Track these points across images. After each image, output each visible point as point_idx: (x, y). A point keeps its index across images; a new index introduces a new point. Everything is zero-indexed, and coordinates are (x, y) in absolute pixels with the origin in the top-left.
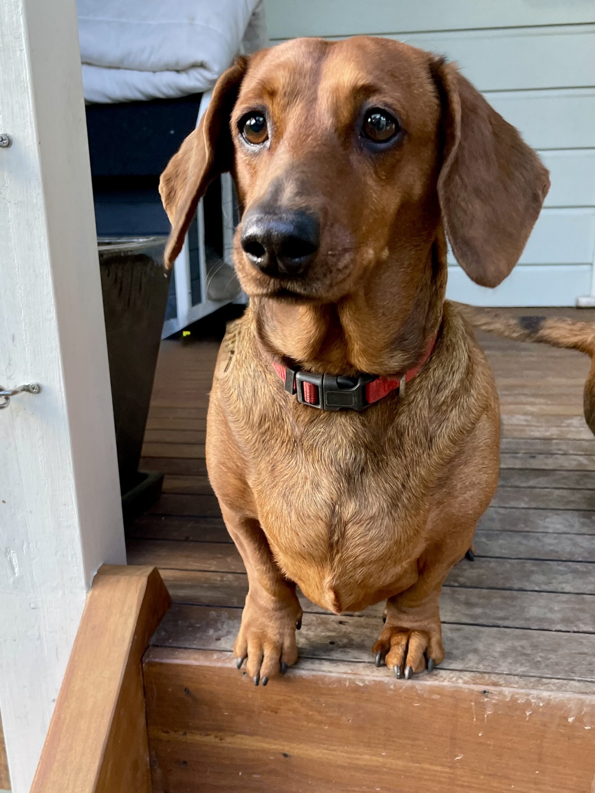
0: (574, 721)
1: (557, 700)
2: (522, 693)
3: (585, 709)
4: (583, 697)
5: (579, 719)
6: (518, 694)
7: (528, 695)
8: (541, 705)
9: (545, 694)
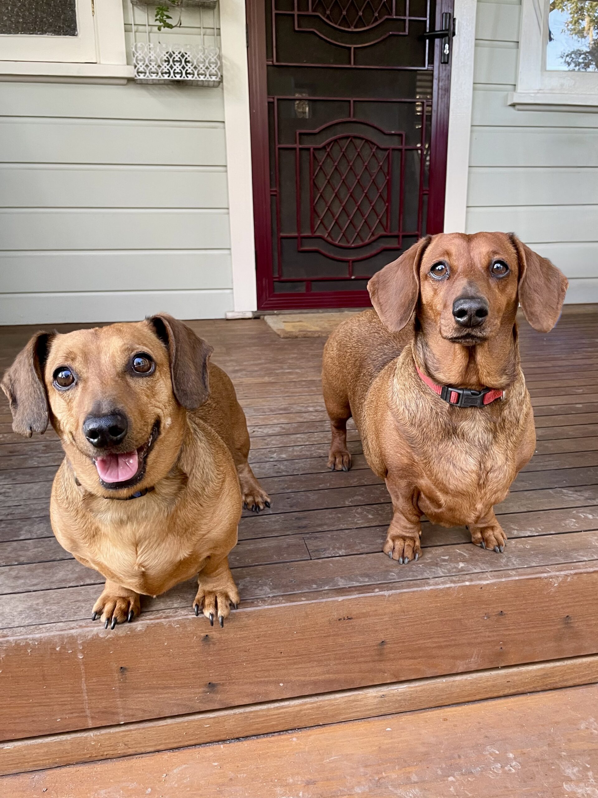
0: (60, 649)
1: (46, 638)
2: (22, 639)
3: (66, 640)
4: (62, 633)
5: (63, 647)
6: (19, 640)
7: (27, 639)
8: (36, 643)
9: (37, 636)
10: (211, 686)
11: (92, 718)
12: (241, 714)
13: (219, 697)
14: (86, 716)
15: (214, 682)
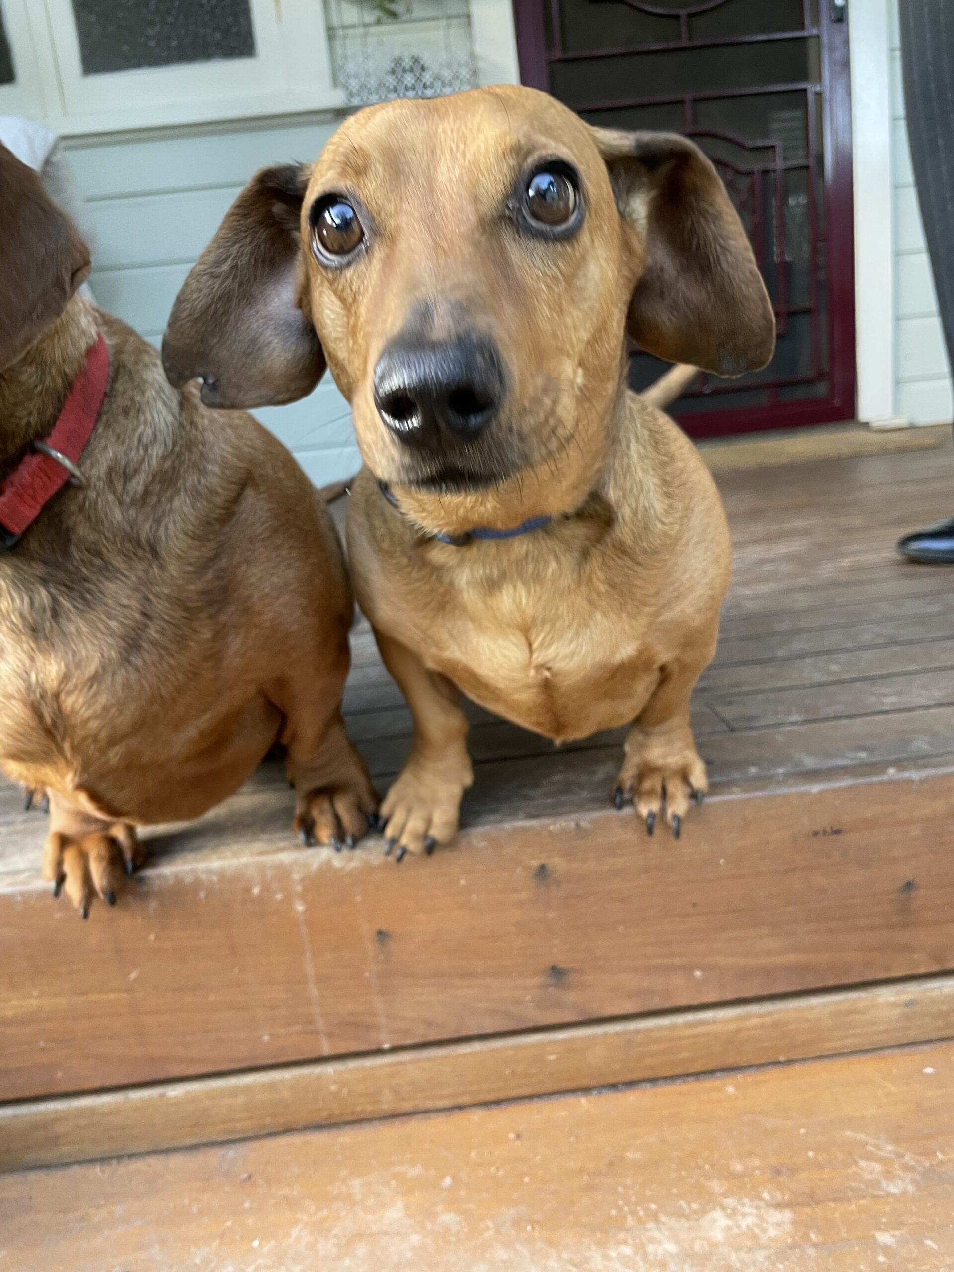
0: (260, 892)
1: (233, 868)
5: (265, 888)
8: (215, 880)
10: (557, 973)
11: (330, 1035)
12: (617, 1034)
13: (571, 997)
14: (316, 1032)
15: (562, 966)
